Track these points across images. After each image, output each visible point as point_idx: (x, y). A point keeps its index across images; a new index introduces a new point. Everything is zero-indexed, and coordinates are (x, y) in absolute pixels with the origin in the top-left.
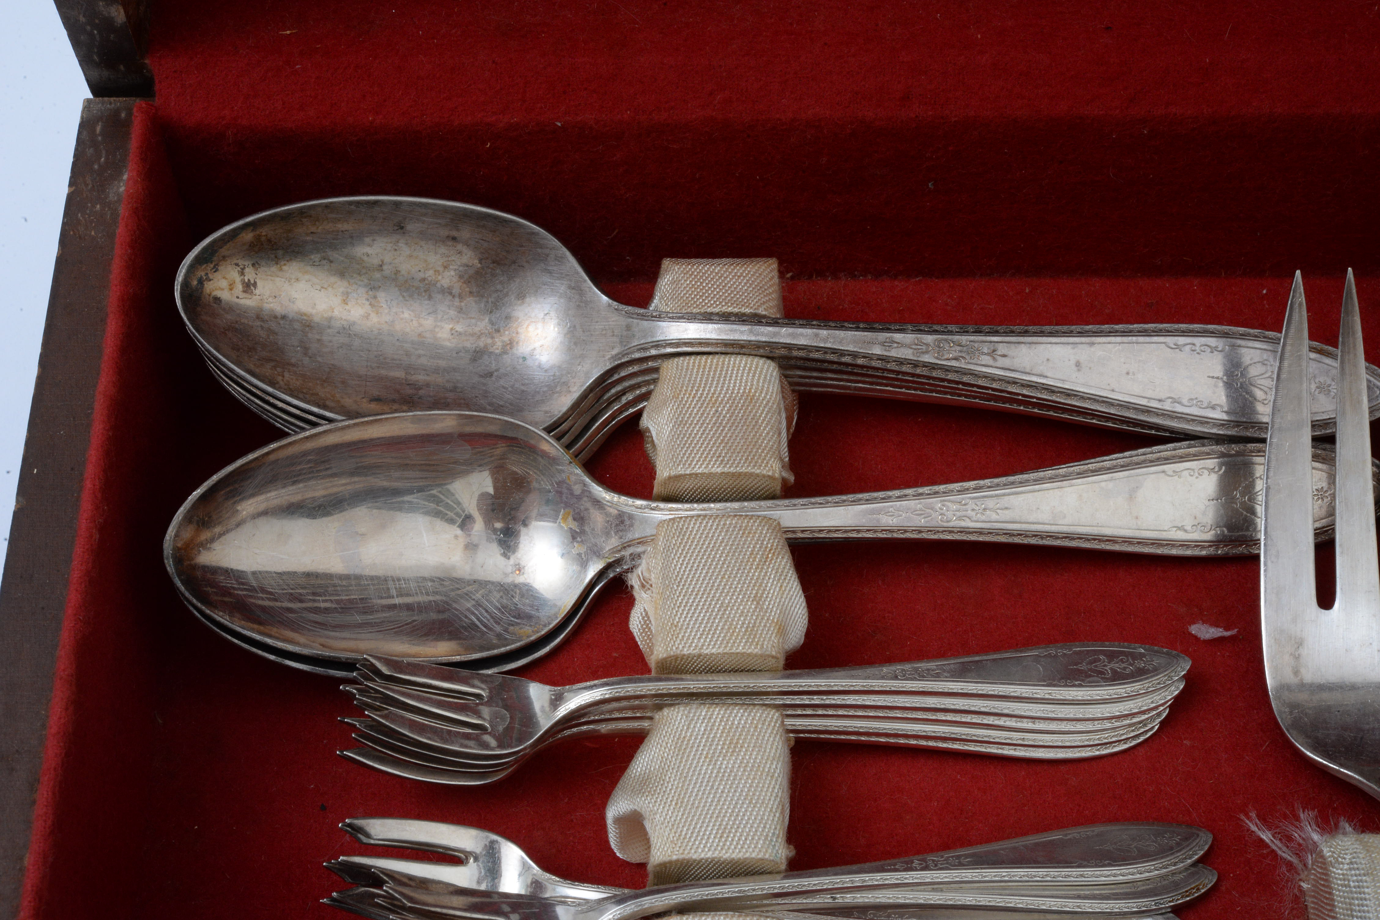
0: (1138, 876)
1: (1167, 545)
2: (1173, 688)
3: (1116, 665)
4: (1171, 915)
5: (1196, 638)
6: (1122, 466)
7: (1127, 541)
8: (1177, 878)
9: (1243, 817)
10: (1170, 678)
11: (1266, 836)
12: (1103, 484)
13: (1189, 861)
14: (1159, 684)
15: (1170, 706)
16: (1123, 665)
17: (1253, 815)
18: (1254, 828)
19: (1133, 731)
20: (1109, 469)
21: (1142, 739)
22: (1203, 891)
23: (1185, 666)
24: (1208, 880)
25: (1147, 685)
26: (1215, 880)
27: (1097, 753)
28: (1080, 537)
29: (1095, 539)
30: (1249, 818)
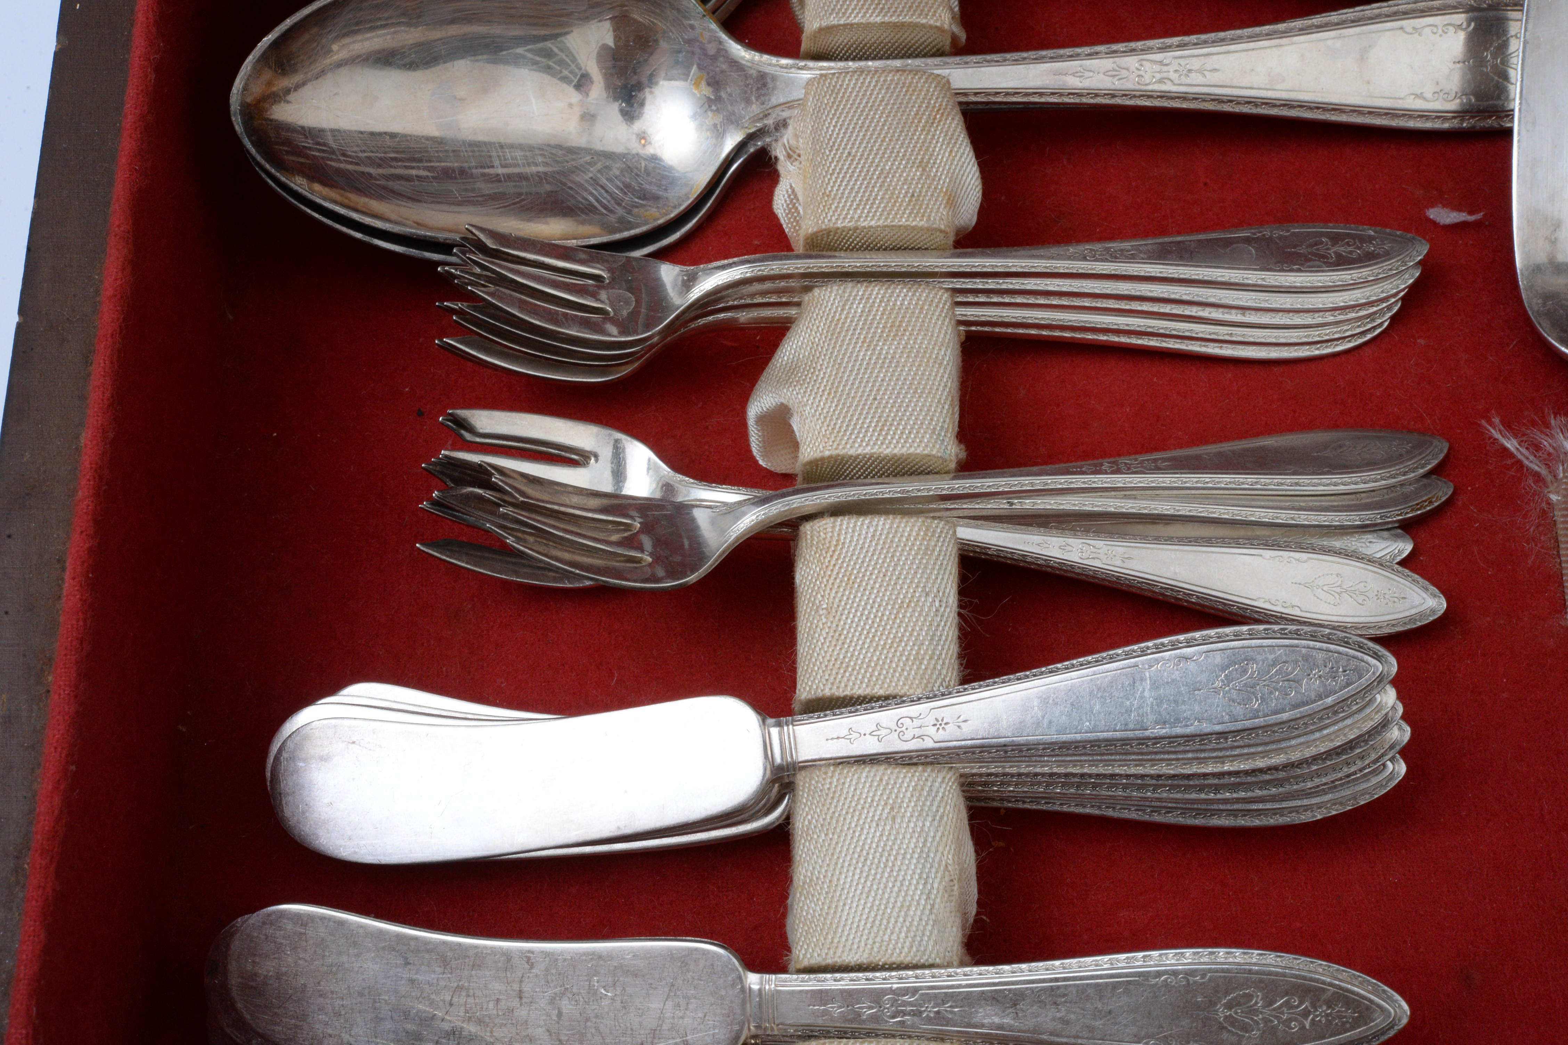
0: (1362, 486)
1: (1404, 115)
2: (1407, 276)
3: (1341, 249)
4: (1399, 531)
5: (1434, 223)
6: (1353, 21)
7: (1357, 110)
8: (1408, 489)
9: (1483, 422)
10: (1404, 263)
11: (1511, 444)
12: (1330, 42)
13: (1421, 471)
14: (1391, 270)
15: (1403, 298)
16: (1350, 249)
17: (1497, 420)
18: (1496, 435)
19: (1359, 326)
20: (1337, 24)
21: (1369, 336)
22: (1436, 504)
23: (1421, 250)
24: (1443, 492)
25: (1376, 271)
26: (1450, 493)
27: (1317, 352)
28: (1302, 105)
29: (1318, 108)
30: (1491, 424)
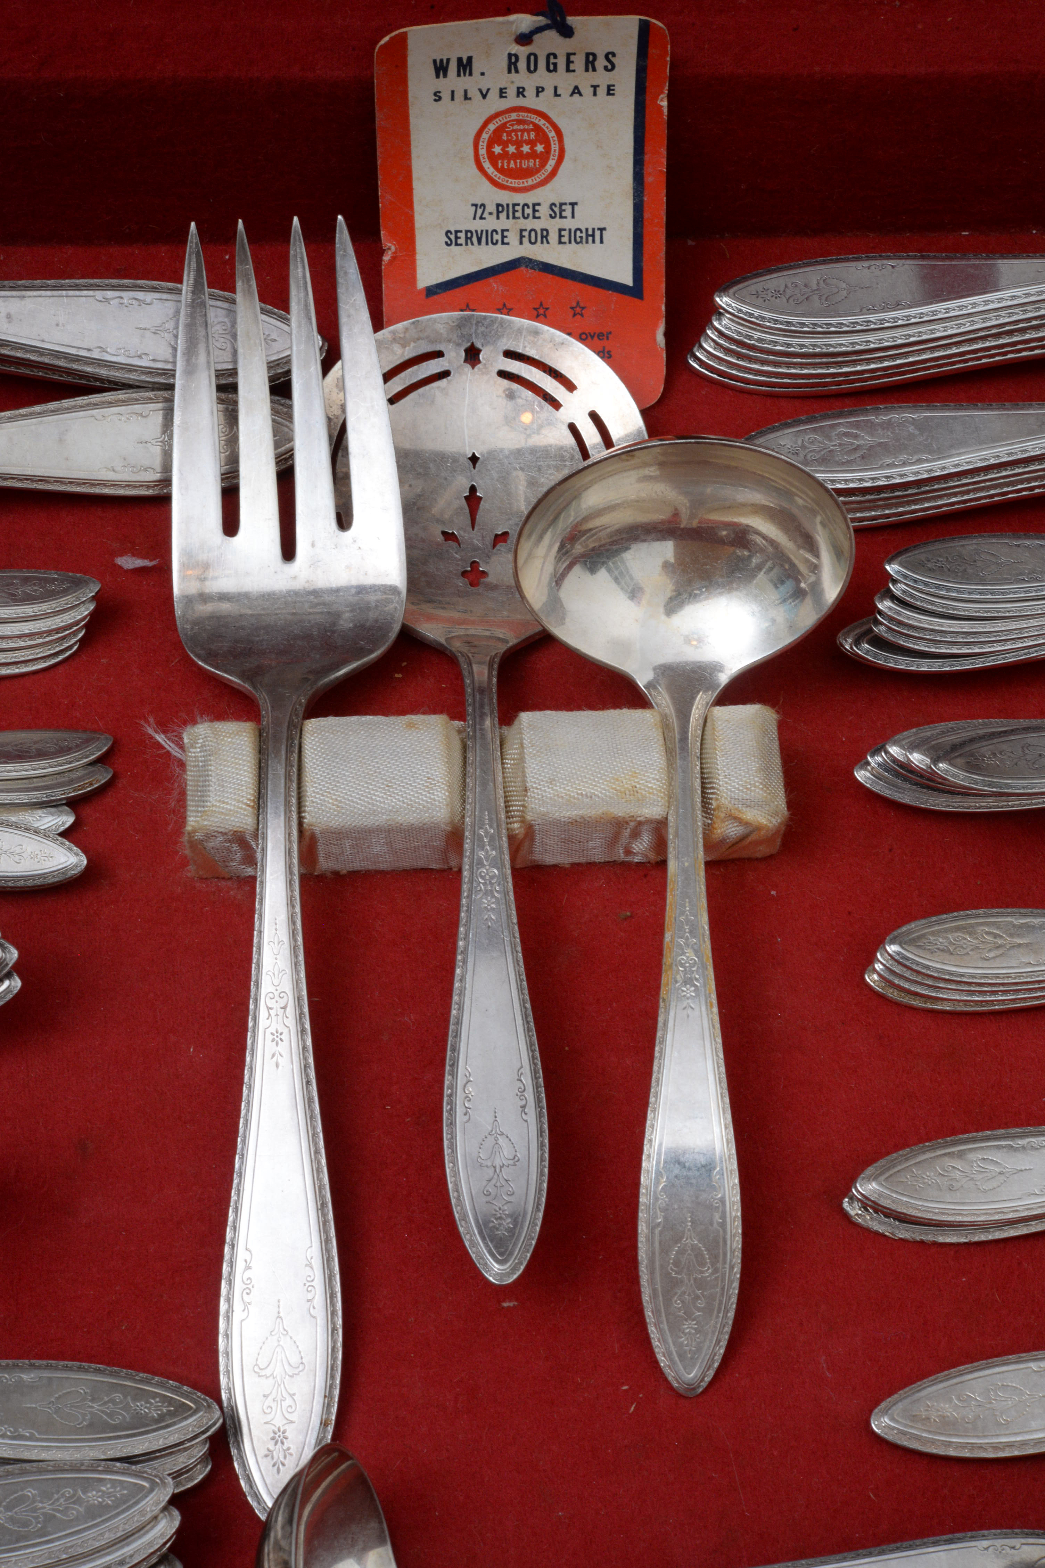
0: (32, 772)
1: (99, 484)
2: (83, 609)
3: (28, 590)
4: (66, 808)
5: (120, 567)
6: (53, 411)
7: (59, 480)
8: (74, 775)
9: (142, 723)
10: (78, 598)
11: (160, 738)
12: (33, 427)
13: (86, 760)
14: (67, 604)
15: (85, 626)
16: (35, 588)
17: (151, 720)
18: (151, 731)
19: (49, 649)
20: (40, 413)
21: (61, 658)
22: (96, 786)
23: (94, 588)
24: (102, 777)
25: (54, 605)
26: (109, 777)
27: (17, 671)
28: (12, 477)
29: (27, 479)
30: (148, 722)
